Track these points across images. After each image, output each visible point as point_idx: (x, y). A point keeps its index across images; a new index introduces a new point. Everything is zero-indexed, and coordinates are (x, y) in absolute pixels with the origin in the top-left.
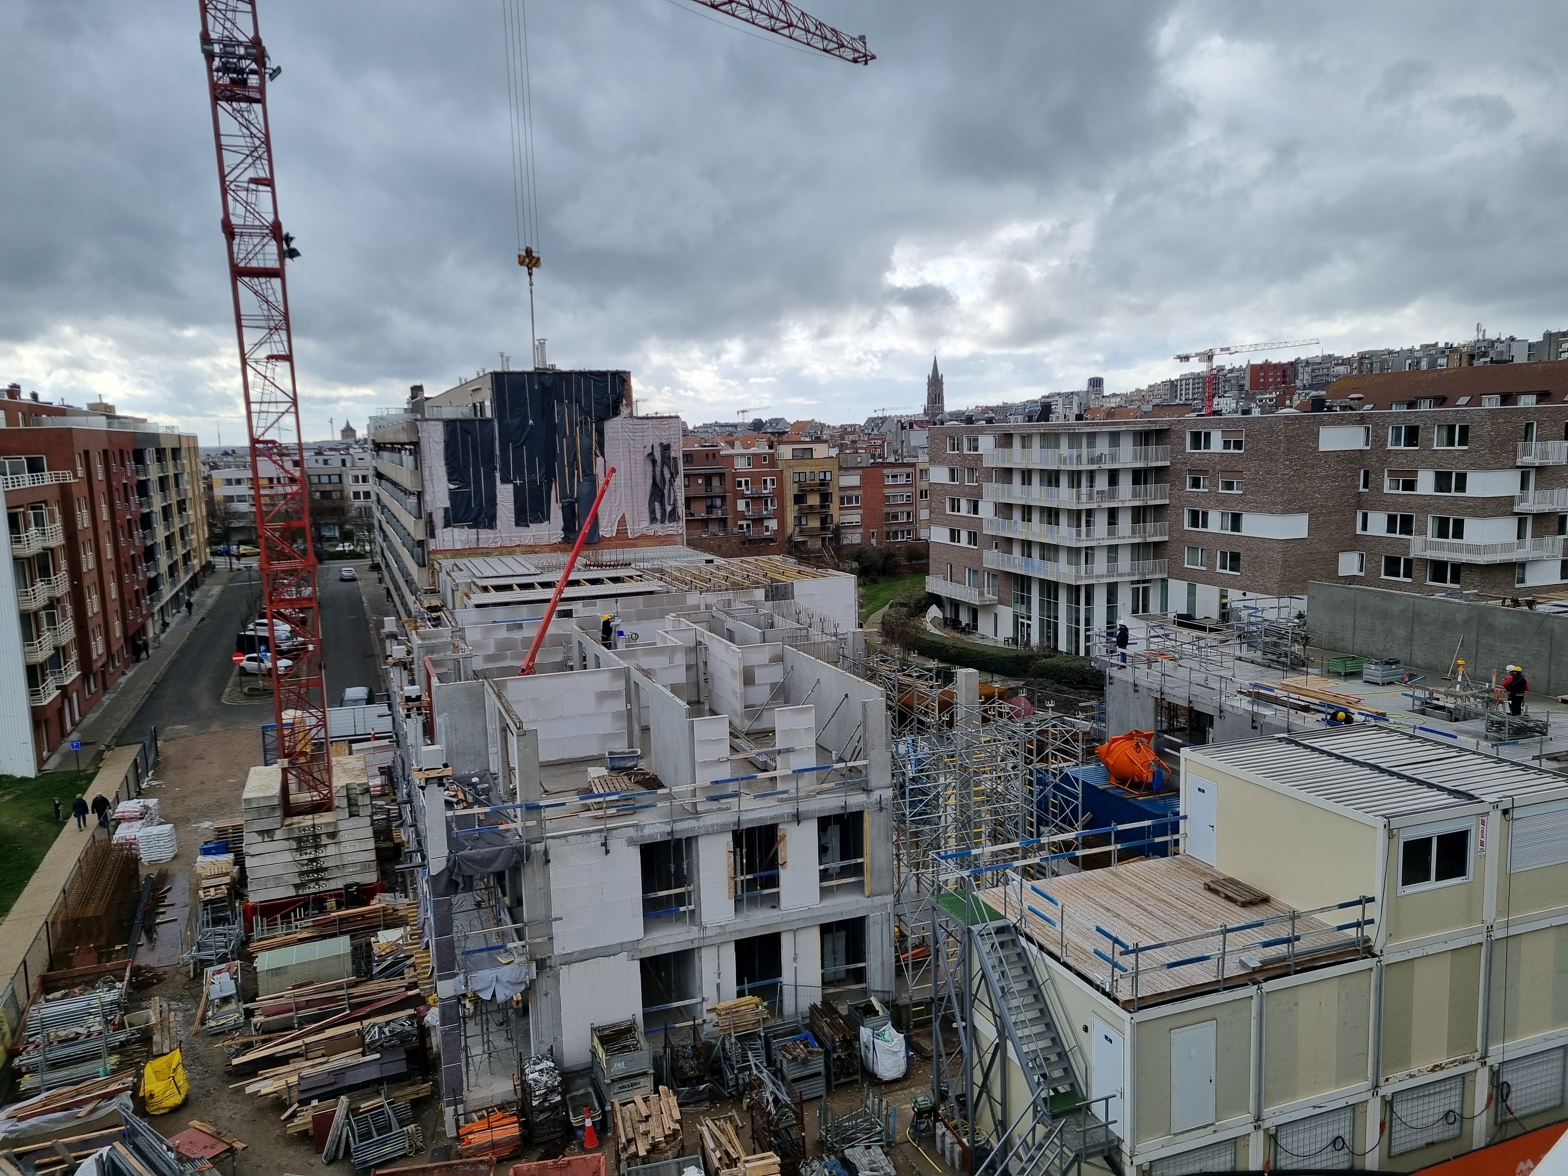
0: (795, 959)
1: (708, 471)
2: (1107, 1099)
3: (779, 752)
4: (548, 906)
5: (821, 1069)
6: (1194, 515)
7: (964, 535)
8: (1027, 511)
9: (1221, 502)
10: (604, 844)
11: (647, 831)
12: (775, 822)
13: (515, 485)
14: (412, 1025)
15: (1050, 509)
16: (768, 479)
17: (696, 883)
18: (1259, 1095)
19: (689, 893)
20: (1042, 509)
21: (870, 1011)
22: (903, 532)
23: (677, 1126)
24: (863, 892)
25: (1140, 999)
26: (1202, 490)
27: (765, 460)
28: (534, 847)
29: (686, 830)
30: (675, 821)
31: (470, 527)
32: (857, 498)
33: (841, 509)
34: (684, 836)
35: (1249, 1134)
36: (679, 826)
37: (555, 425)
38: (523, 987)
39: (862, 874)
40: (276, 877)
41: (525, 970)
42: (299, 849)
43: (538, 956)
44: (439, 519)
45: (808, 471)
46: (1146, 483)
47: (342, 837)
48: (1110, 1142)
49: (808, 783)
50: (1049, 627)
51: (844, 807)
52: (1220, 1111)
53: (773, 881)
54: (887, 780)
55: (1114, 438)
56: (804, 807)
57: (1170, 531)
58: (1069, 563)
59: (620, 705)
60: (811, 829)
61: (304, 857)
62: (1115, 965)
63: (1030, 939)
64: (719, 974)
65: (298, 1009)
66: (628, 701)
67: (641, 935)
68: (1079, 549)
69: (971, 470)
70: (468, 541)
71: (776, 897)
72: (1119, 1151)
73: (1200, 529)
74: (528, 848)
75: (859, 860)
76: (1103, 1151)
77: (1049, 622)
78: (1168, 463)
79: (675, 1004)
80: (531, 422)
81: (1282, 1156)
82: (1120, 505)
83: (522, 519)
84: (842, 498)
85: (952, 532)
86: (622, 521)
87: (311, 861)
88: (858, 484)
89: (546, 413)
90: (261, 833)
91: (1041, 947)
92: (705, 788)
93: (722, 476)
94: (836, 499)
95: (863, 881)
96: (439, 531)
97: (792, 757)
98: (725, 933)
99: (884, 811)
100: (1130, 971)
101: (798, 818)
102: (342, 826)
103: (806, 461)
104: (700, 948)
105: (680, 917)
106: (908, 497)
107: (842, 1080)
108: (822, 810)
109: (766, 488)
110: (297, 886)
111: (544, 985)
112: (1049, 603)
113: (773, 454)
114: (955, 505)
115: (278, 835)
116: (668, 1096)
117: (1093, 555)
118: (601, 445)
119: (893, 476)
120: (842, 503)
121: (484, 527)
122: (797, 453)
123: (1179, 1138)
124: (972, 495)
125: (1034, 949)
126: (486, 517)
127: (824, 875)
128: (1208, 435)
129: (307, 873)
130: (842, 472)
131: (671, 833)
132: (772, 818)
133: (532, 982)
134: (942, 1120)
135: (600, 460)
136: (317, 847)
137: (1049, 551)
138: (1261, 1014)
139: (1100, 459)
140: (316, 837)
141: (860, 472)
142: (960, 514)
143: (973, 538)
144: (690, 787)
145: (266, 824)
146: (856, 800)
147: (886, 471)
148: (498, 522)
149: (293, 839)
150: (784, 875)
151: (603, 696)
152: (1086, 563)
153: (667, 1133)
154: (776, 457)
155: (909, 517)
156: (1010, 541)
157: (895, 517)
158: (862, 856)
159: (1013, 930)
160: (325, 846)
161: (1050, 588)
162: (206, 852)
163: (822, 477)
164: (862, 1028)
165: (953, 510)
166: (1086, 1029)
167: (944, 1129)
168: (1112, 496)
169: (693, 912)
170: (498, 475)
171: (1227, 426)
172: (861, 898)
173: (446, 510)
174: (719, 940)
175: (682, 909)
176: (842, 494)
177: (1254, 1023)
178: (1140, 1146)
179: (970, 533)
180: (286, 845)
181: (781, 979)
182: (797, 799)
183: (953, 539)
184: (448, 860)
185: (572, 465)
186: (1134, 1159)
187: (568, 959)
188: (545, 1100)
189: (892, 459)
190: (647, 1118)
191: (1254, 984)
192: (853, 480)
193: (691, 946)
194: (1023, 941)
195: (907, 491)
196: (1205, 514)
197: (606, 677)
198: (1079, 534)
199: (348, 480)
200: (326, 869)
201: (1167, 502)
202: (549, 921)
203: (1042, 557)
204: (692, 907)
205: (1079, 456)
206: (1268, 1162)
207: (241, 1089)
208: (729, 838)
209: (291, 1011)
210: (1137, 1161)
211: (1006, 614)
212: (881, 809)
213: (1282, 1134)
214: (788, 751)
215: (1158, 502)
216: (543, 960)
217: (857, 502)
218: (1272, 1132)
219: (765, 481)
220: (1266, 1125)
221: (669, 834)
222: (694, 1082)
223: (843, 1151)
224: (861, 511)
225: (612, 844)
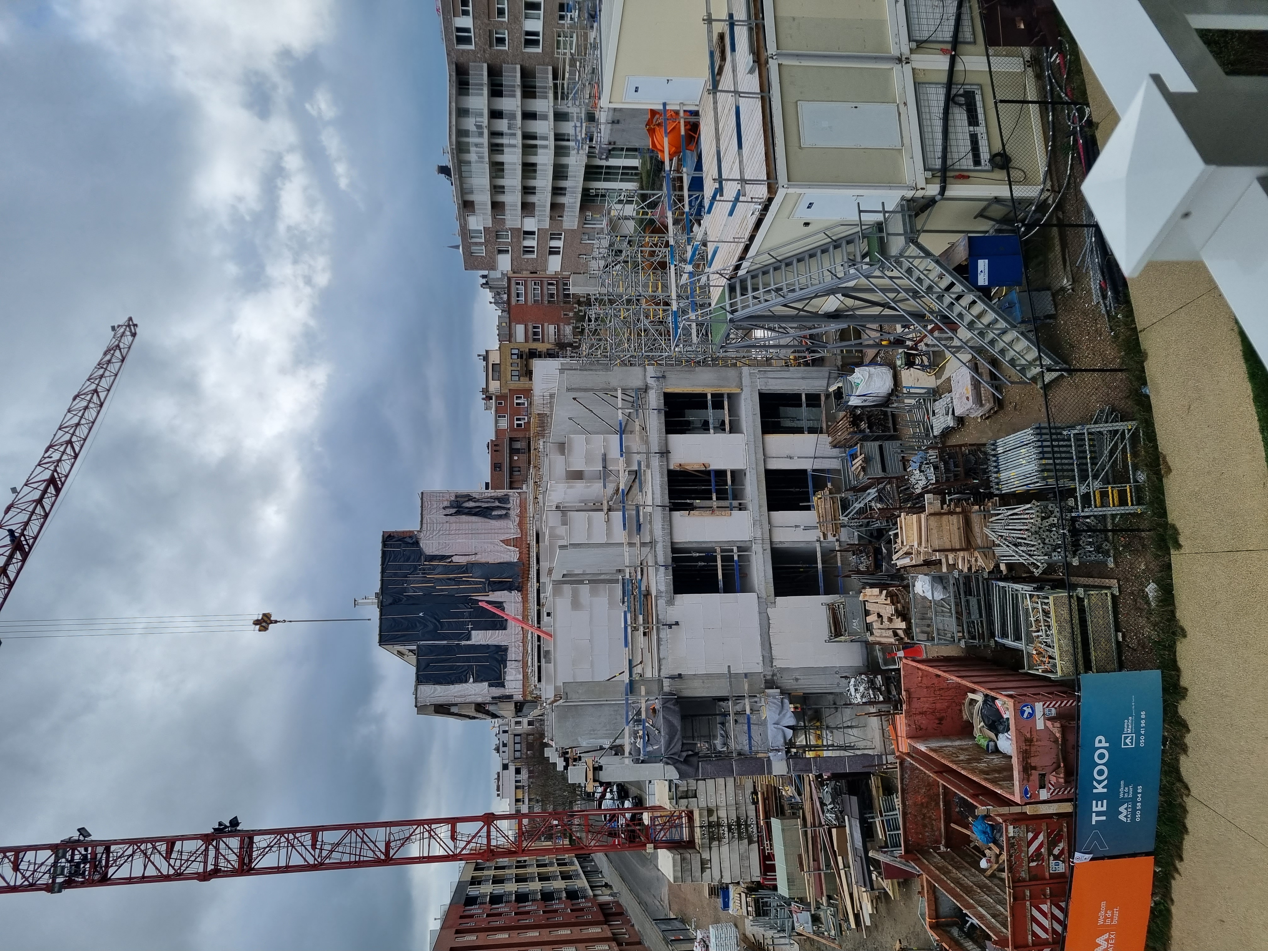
0: (791, 458)
1: (508, 451)
2: (860, 212)
3: (604, 467)
4: (719, 676)
5: (877, 444)
6: (528, 43)
7: (554, 243)
8: (527, 190)
9: (515, 20)
10: (670, 626)
11: (663, 588)
12: (666, 472)
13: (472, 629)
14: (827, 784)
15: (523, 171)
16: (516, 401)
17: (714, 545)
18: (876, 59)
19: (722, 551)
20: (524, 177)
21: (839, 394)
22: (564, 289)
23: (884, 592)
24: (738, 395)
25: (768, 178)
26: (506, 36)
27: (501, 403)
28: (666, 689)
29: (665, 553)
30: (656, 563)
31: (505, 667)
32: (535, 327)
33: (543, 342)
34: (670, 555)
35: (913, 69)
36: (661, 559)
37: (425, 595)
38: (786, 701)
39: (721, 395)
40: (741, 858)
41: (771, 699)
42: (719, 839)
43: (763, 686)
44: (497, 692)
45: (510, 368)
46: (501, 85)
47: (712, 805)
48: (903, 210)
49: (634, 442)
50: (627, 174)
51: (659, 410)
52: (885, 97)
53: (721, 474)
54: (638, 370)
55: (462, 112)
56: (655, 447)
57: (544, 65)
58: (568, 155)
59: (585, 590)
60: (678, 441)
61: (726, 835)
62: (737, 199)
63: (737, 267)
64: (796, 526)
65: (819, 869)
66: (581, 582)
67: (754, 595)
68: (557, 147)
69: (497, 236)
70: (516, 668)
71: (733, 472)
72: (913, 200)
73: (541, 38)
74: (665, 694)
75: (709, 397)
76: (910, 216)
77: (623, 174)
78: (485, 66)
79: (820, 566)
80: (421, 614)
81: (940, 36)
82: (520, 109)
83: (500, 624)
84: (534, 340)
85: (551, 253)
86: (506, 542)
87: (730, 830)
88: (523, 326)
89: (414, 602)
90: (703, 870)
91: (742, 258)
92: (630, 535)
93: (512, 440)
94: (534, 345)
95: (728, 394)
96: (507, 692)
97: (610, 456)
98: (760, 521)
99: (665, 374)
100: (739, 187)
101: (665, 453)
102: (703, 804)
103: (502, 369)
104: (771, 542)
105: (744, 559)
106: (535, 284)
107: (891, 425)
108: (660, 430)
109: (524, 404)
110: (750, 842)
111: (788, 682)
112: (606, 173)
113: (497, 397)
114: (528, 250)
115: (706, 856)
116: (865, 595)
117: (564, 135)
118: (443, 558)
119: (518, 297)
120: (538, 340)
121: (506, 655)
122: (496, 377)
123: (906, 141)
124: (519, 236)
125: (745, 264)
126: (497, 653)
127: (721, 427)
128: (459, 30)
129: (740, 833)
130: (513, 339)
131: (666, 567)
132: (662, 475)
133: (782, 693)
134: (916, 345)
135: (455, 559)
136: (719, 825)
137: (560, 172)
138: (798, 55)
139: (479, 127)
140: (710, 825)
141: (513, 324)
142: (536, 246)
143: (555, 236)
144: (626, 548)
145: (696, 866)
146: (654, 399)
147: (513, 302)
148: (503, 644)
149: (710, 844)
150: (715, 465)
151: (576, 604)
152: (568, 140)
153: (889, 602)
154: (498, 394)
155: (552, 284)
156: (554, 206)
157: (552, 295)
158: (705, 395)
159: (733, 280)
160: (718, 818)
161: (592, 172)
162: (726, 906)
163: (515, 357)
164: (850, 403)
165: (533, 252)
166: (806, 224)
167: (922, 344)
168: (513, 116)
169: (740, 549)
170: (463, 643)
171: (449, 12)
172: (743, 397)
173: (490, 685)
174: (766, 527)
175: (736, 558)
176: (531, 340)
177: (805, 63)
178: (908, 178)
179: (551, 239)
180: (715, 850)
181: (809, 470)
182: (648, 453)
183: (558, 253)
184: (667, 764)
185: (458, 582)
186: (919, 187)
187: (767, 660)
188: (879, 689)
189: (505, 296)
190: (879, 616)
191: (767, 62)
192: (520, 330)
193: (769, 551)
194: (741, 273)
195: (531, 285)
196: (528, 33)
197: (558, 600)
198: (545, 147)
199: (519, 729)
200: (738, 818)
201: (518, 67)
202: (731, 676)
203: (565, 178)
204: (735, 549)
205: (476, 145)
206: (942, 50)
207: (867, 927)
208: (677, 514)
209: (820, 875)
210: (921, 183)
211: (616, 210)
212: (664, 377)
213: (918, 36)
214: (604, 459)
215: (518, 75)
216: (766, 682)
217: (538, 327)
218: (914, 45)
219: (518, 404)
220: (906, 50)
221: (667, 569)
222: (879, 557)
223: (935, 437)
224: (546, 324)
225: (671, 620)
